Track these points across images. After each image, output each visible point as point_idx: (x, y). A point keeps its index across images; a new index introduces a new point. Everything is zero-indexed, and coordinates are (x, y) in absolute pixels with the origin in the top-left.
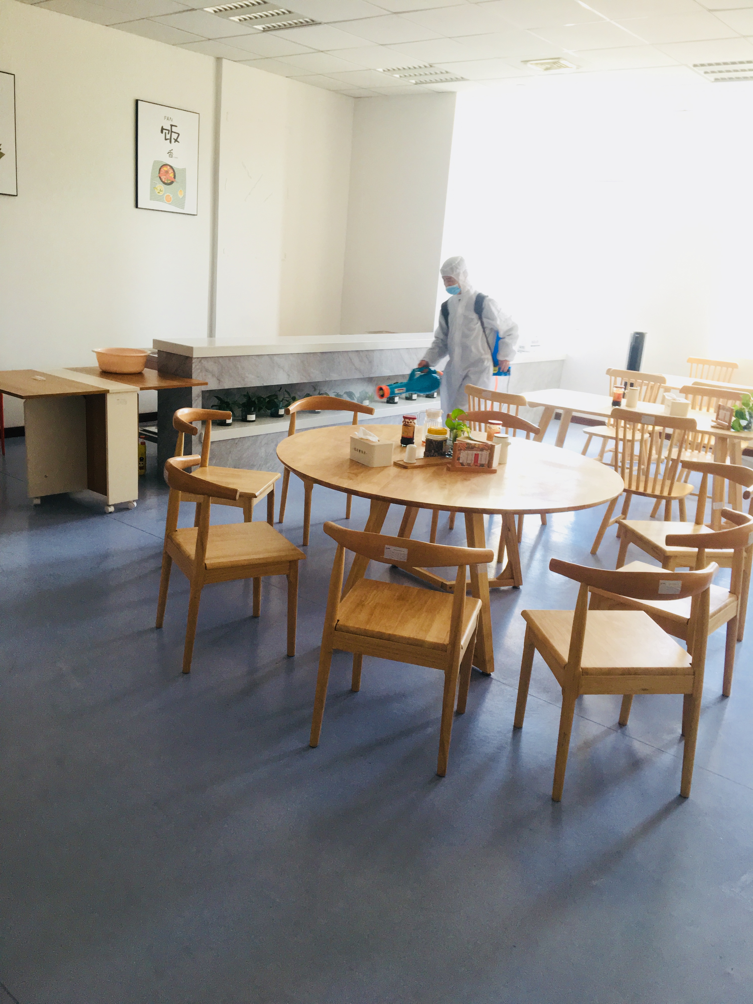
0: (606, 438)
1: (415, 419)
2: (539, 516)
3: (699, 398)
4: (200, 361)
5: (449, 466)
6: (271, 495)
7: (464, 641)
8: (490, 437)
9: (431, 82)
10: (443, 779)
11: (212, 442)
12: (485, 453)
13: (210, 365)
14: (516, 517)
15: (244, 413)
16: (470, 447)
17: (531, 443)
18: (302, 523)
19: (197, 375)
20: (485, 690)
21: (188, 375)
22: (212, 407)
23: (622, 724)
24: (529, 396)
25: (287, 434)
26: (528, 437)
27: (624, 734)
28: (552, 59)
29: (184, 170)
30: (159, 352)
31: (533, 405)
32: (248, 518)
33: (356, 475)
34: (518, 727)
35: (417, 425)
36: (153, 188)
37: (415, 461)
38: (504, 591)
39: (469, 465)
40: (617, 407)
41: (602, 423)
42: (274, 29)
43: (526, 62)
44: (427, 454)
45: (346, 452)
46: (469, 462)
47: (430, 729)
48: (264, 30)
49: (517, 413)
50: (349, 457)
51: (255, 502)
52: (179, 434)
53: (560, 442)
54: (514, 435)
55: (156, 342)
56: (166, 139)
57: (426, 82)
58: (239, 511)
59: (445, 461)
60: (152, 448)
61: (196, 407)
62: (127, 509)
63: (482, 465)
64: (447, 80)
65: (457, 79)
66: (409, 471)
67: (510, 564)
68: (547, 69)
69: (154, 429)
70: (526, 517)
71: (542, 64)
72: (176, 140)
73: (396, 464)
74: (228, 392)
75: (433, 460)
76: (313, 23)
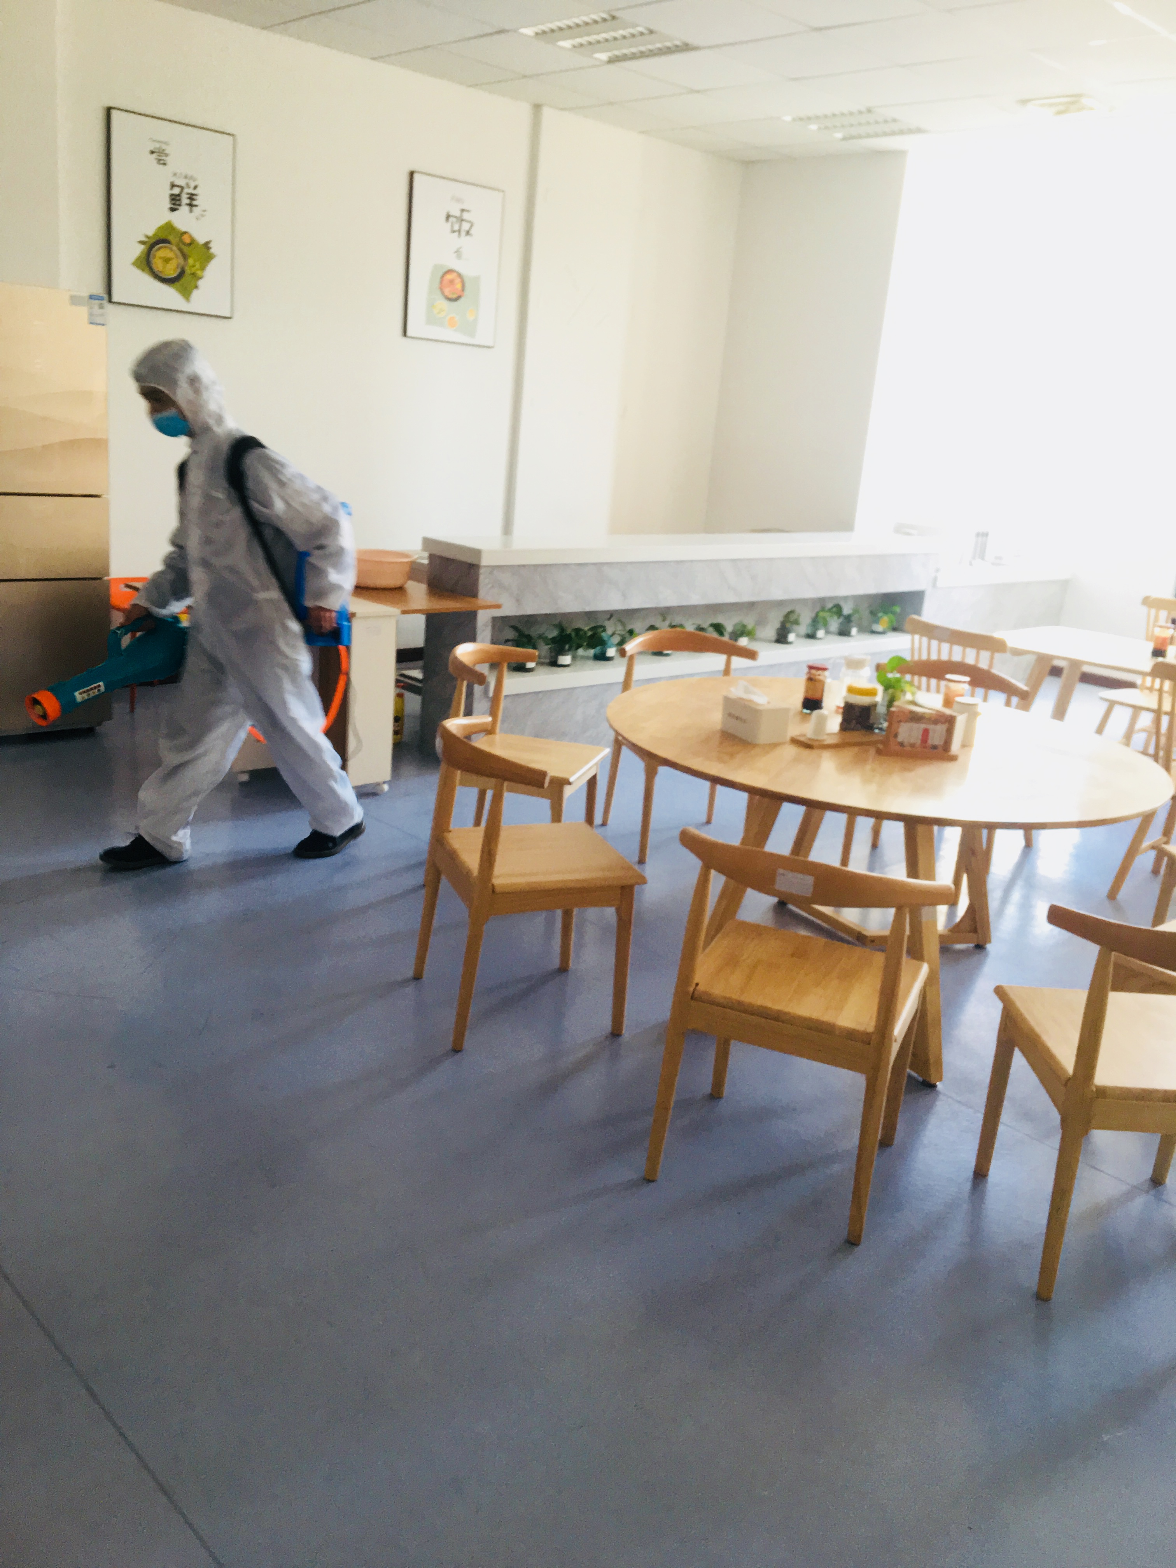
0: (1137, 709)
1: (825, 669)
2: (1020, 833)
4: (491, 573)
5: (881, 746)
6: (592, 783)
7: (899, 1028)
8: (948, 702)
9: (868, 136)
10: (856, 1249)
11: (506, 696)
12: (941, 729)
13: (506, 578)
14: (985, 832)
15: (553, 654)
16: (915, 718)
17: (1014, 713)
18: (638, 827)
19: (486, 592)
20: (929, 1109)
21: (472, 592)
22: (507, 641)
23: (1157, 1181)
24: (1013, 638)
25: (620, 687)
26: (1008, 703)
27: (1159, 1198)
28: (1067, 96)
29: (477, 279)
30: (431, 557)
31: (1017, 652)
32: (557, 817)
33: (732, 755)
34: (980, 1174)
35: (828, 679)
36: (431, 305)
37: (825, 737)
38: (961, 952)
39: (913, 746)
40: (1160, 659)
41: (1131, 685)
42: (624, 58)
43: (1024, 102)
44: (845, 726)
45: (716, 718)
46: (912, 741)
47: (836, 1166)
48: (611, 61)
49: (991, 665)
50: (719, 727)
51: (568, 791)
52: (459, 682)
53: (1060, 712)
54: (985, 699)
55: (428, 543)
56: (454, 232)
57: (860, 137)
58: (544, 804)
59: (874, 738)
60: (414, 702)
61: (483, 641)
62: (374, 794)
63: (935, 747)
64: (893, 133)
65: (910, 131)
66: (814, 753)
67: (971, 910)
68: (1059, 113)
69: (417, 674)
70: (999, 834)
71: (1051, 105)
72: (468, 233)
73: (795, 741)
74: (531, 620)
75: (857, 736)
76: (686, 47)
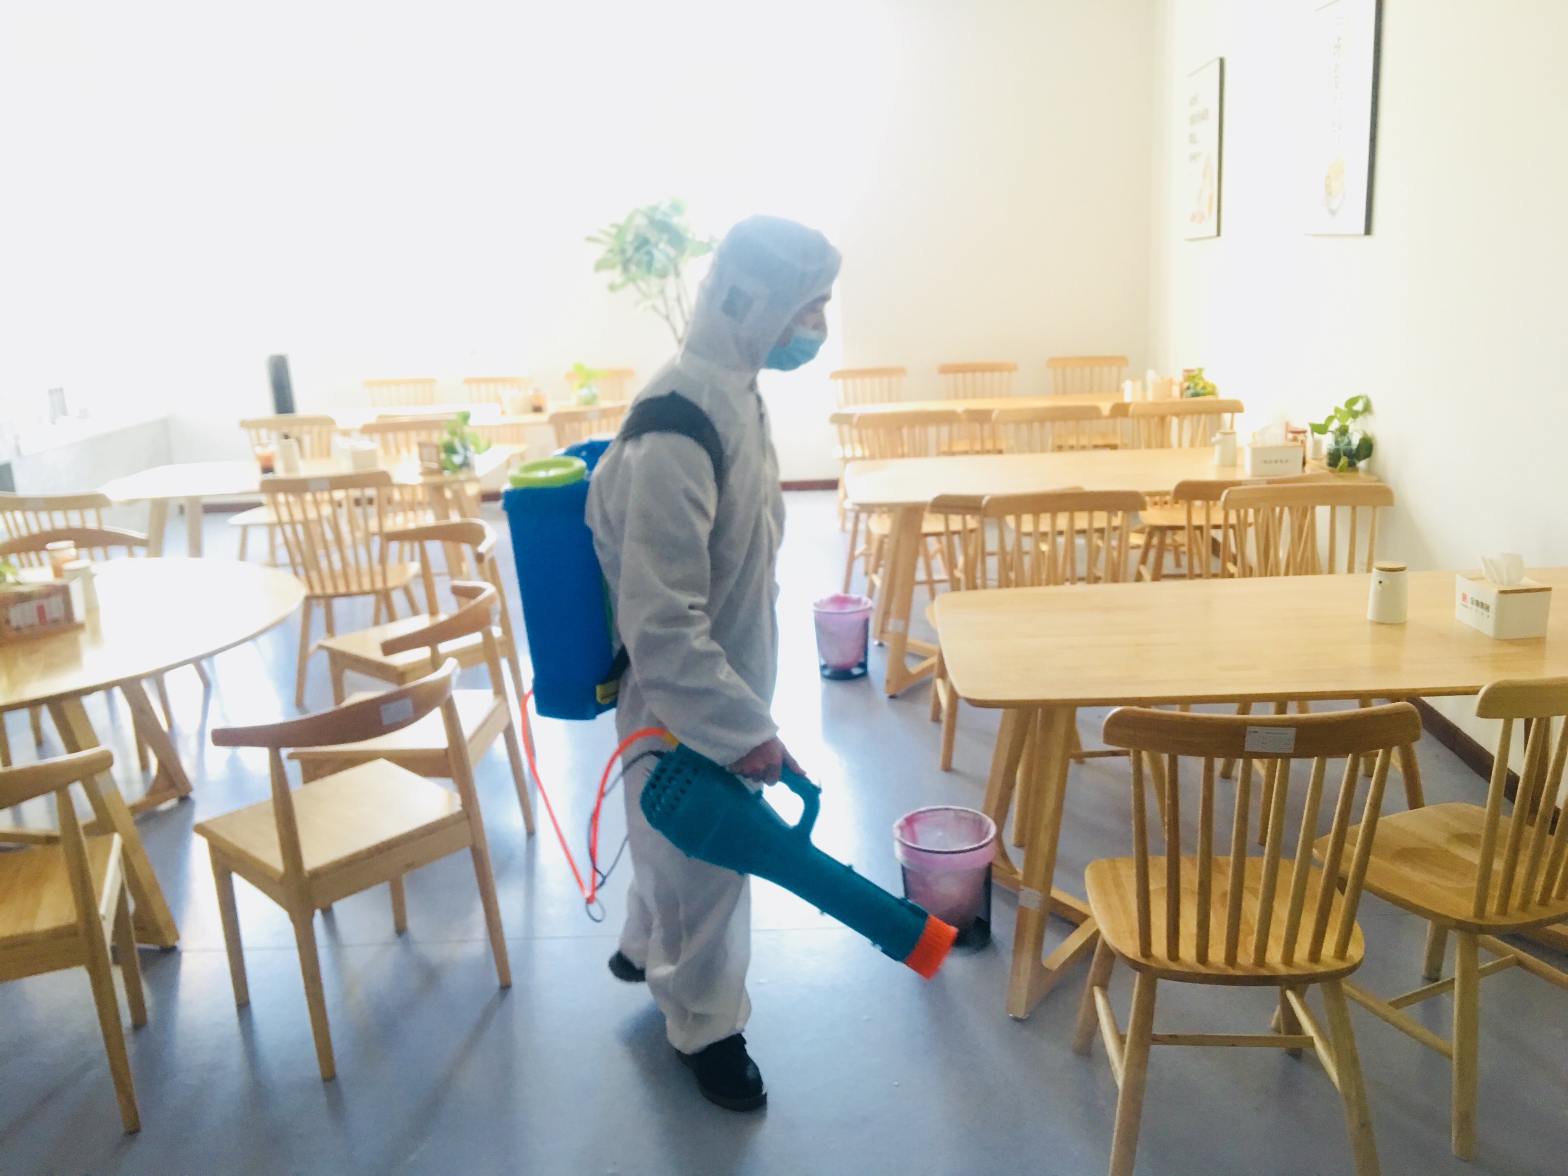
3: (390, 436)
7: (106, 906)
10: (138, 1136)
12: (55, 600)
14: (150, 685)
23: (401, 930)
27: (408, 942)
34: (243, 1005)
39: (31, 627)
41: (254, 505)
46: (29, 622)
49: (100, 523)
67: (162, 765)
